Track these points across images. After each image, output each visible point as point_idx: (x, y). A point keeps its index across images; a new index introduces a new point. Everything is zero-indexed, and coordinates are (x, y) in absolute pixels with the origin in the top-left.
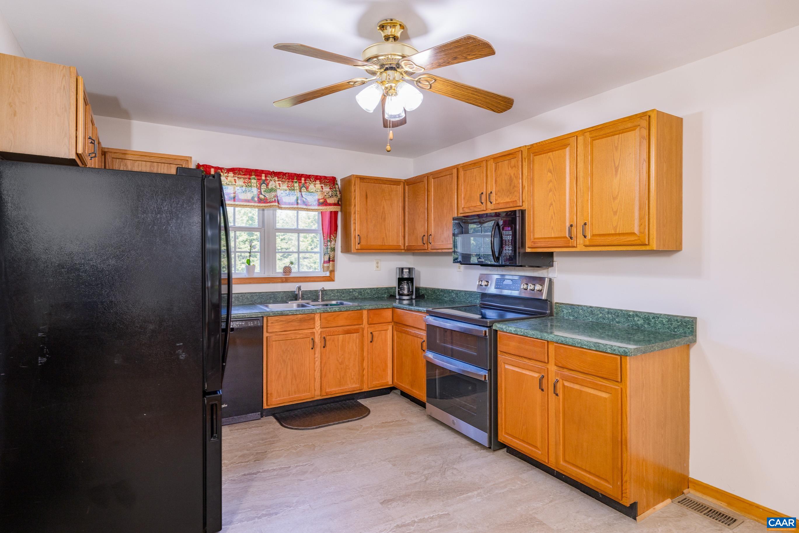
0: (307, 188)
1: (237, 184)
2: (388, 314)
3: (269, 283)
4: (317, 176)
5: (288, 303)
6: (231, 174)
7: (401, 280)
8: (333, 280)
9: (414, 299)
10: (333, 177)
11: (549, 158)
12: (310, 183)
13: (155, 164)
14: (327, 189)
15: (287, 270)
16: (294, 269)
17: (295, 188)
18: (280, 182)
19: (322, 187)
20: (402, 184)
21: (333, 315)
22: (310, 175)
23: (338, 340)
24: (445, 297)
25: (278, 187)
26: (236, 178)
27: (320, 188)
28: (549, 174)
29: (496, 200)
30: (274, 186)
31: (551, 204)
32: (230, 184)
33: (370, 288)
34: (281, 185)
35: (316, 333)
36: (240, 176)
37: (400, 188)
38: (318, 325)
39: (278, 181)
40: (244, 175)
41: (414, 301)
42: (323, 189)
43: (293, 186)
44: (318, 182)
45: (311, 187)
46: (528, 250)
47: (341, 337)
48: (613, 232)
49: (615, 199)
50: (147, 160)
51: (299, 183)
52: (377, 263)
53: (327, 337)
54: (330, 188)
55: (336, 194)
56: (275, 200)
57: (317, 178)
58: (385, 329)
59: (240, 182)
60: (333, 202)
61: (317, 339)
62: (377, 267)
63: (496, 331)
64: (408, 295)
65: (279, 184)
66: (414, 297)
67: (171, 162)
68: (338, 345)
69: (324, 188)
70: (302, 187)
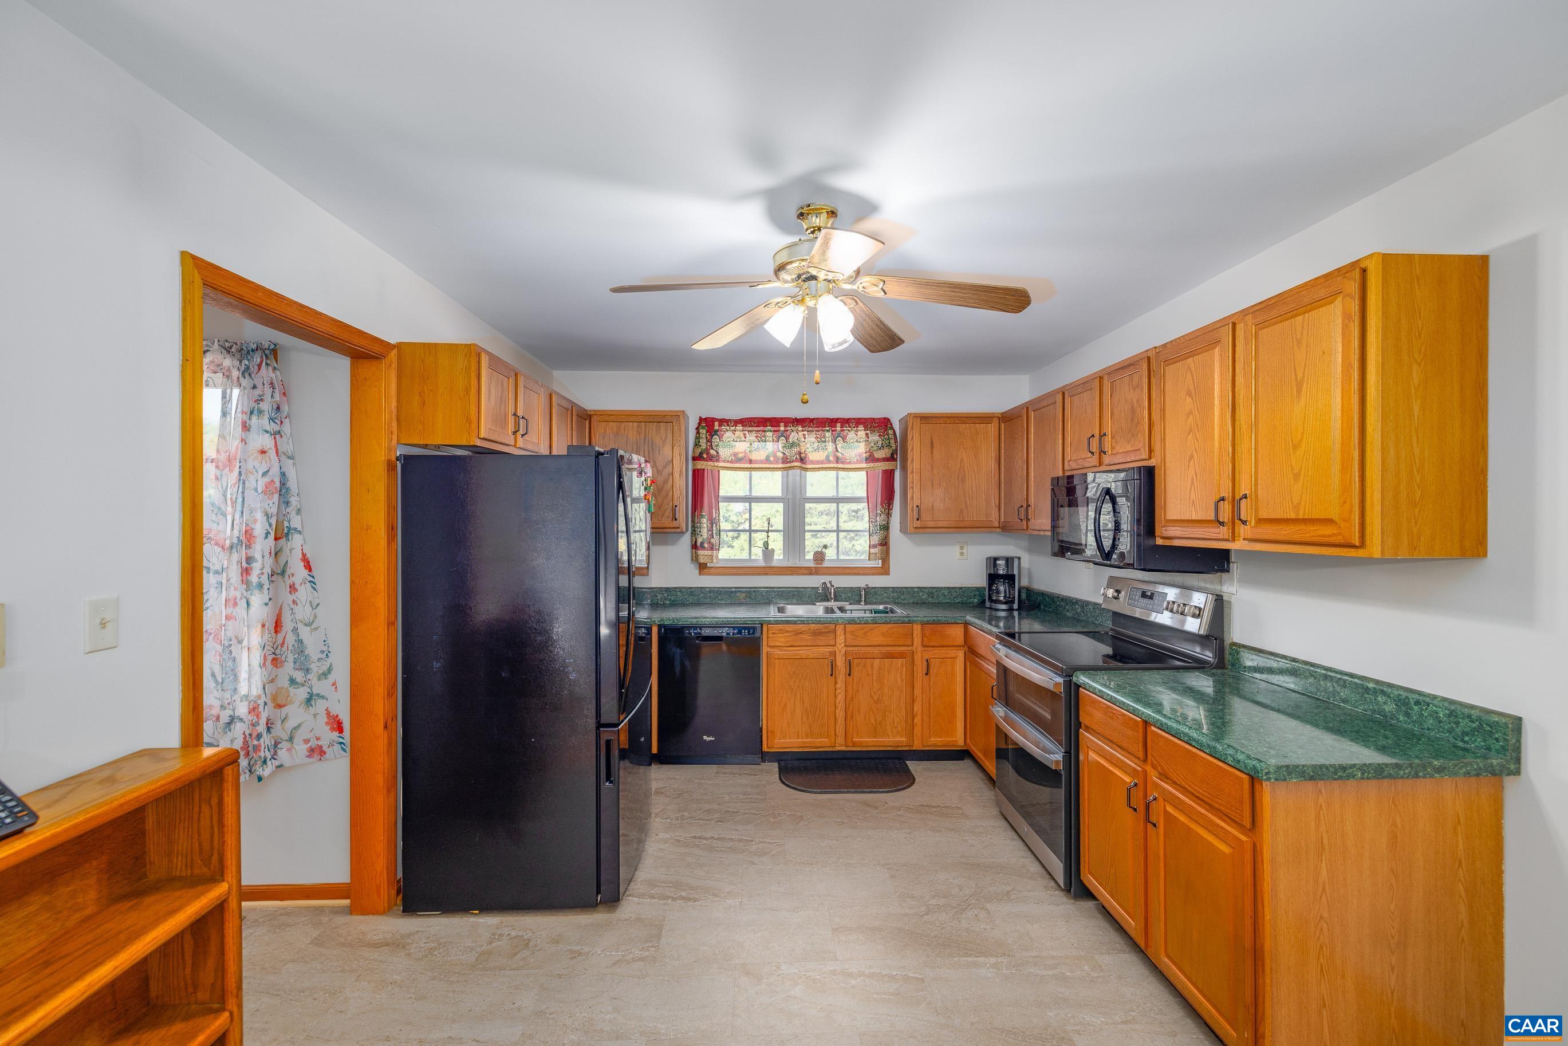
0: (844, 439)
1: (747, 440)
2: (957, 633)
3: (792, 574)
4: (860, 419)
5: (815, 604)
6: (739, 427)
7: (993, 578)
8: (888, 573)
9: (1017, 610)
10: (885, 418)
11: (1189, 368)
12: (849, 430)
13: (643, 423)
14: (875, 437)
15: (819, 556)
16: (830, 554)
17: (827, 439)
18: (806, 433)
19: (867, 434)
20: (996, 421)
21: (863, 629)
22: (849, 419)
23: (872, 666)
24: (1068, 611)
25: (803, 440)
26: (747, 433)
27: (864, 436)
28: (1189, 400)
29: (1113, 448)
30: (796, 438)
31: (1192, 457)
32: (738, 440)
33: (949, 588)
34: (807, 436)
35: (837, 653)
36: (750, 429)
37: (992, 428)
38: (840, 642)
39: (803, 431)
40: (756, 426)
41: (1016, 613)
42: (868, 437)
43: (824, 437)
44: (861, 427)
45: (851, 435)
46: (1159, 542)
47: (877, 662)
48: (1293, 516)
49: (1296, 447)
50: (634, 420)
51: (832, 431)
52: (962, 548)
53: (855, 660)
54: (880, 436)
55: (889, 443)
56: (796, 458)
57: (859, 422)
58: (953, 655)
59: (751, 437)
60: (884, 456)
61: (840, 662)
62: (962, 554)
63: (1078, 686)
64: (1005, 603)
65: (804, 435)
66: (1016, 606)
67: (660, 420)
68: (872, 674)
69: (870, 435)
70: (837, 437)
